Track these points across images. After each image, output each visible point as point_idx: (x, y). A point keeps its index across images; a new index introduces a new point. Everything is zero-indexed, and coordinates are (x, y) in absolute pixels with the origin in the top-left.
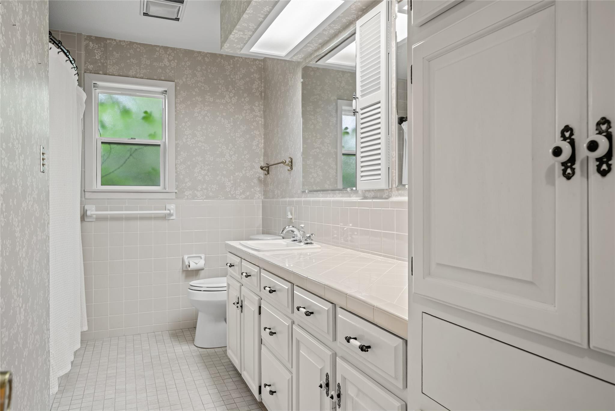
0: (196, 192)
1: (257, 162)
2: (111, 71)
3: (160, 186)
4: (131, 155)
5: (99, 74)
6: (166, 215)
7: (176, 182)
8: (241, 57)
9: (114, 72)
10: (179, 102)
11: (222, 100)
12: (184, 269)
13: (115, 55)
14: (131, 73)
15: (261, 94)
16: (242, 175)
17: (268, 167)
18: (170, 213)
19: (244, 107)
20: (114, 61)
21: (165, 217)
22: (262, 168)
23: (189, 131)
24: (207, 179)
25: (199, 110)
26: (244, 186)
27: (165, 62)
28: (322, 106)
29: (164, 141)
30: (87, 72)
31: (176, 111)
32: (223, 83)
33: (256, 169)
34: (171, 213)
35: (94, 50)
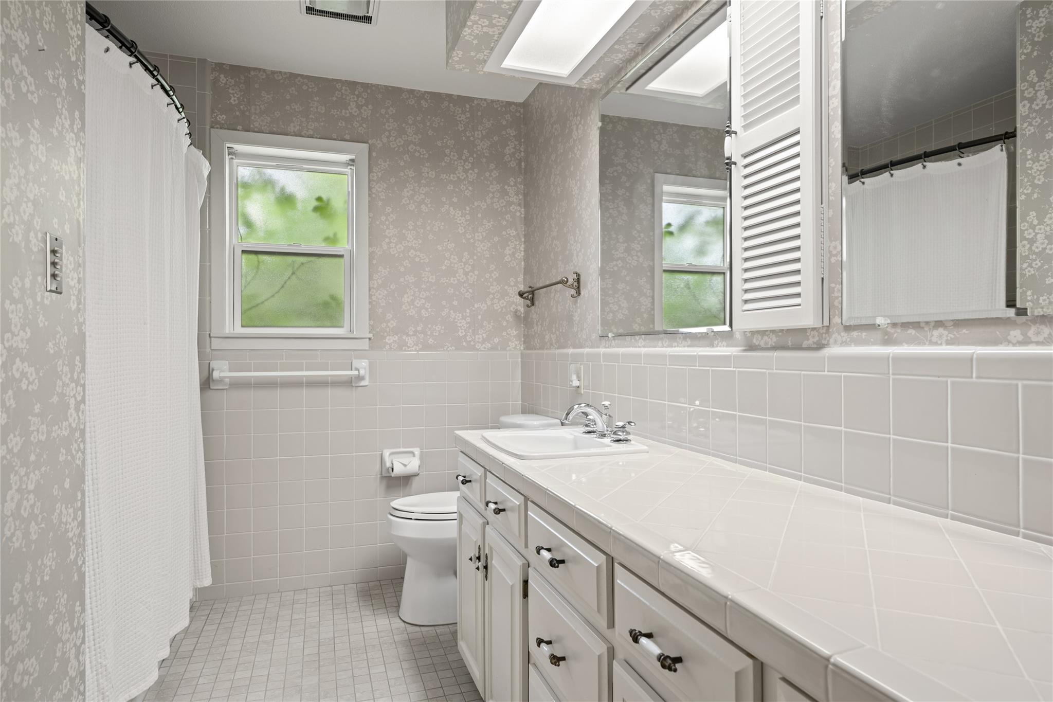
0: (404, 337)
1: (512, 284)
2: (257, 124)
3: (343, 327)
4: (293, 273)
5: (236, 130)
6: (352, 378)
7: (370, 319)
8: (485, 100)
9: (263, 128)
10: (375, 179)
11: (452, 175)
12: (384, 474)
13: (265, 97)
14: (291, 128)
15: (519, 165)
16: (486, 308)
17: (532, 292)
18: (359, 375)
19: (490, 188)
20: (263, 107)
21: (351, 383)
22: (521, 295)
23: (393, 229)
24: (425, 315)
25: (411, 192)
26: (489, 327)
27: (352, 109)
28: (628, 185)
29: (351, 248)
30: (215, 127)
31: (370, 195)
32: (453, 146)
33: (510, 297)
34: (361, 375)
35: (229, 88)
